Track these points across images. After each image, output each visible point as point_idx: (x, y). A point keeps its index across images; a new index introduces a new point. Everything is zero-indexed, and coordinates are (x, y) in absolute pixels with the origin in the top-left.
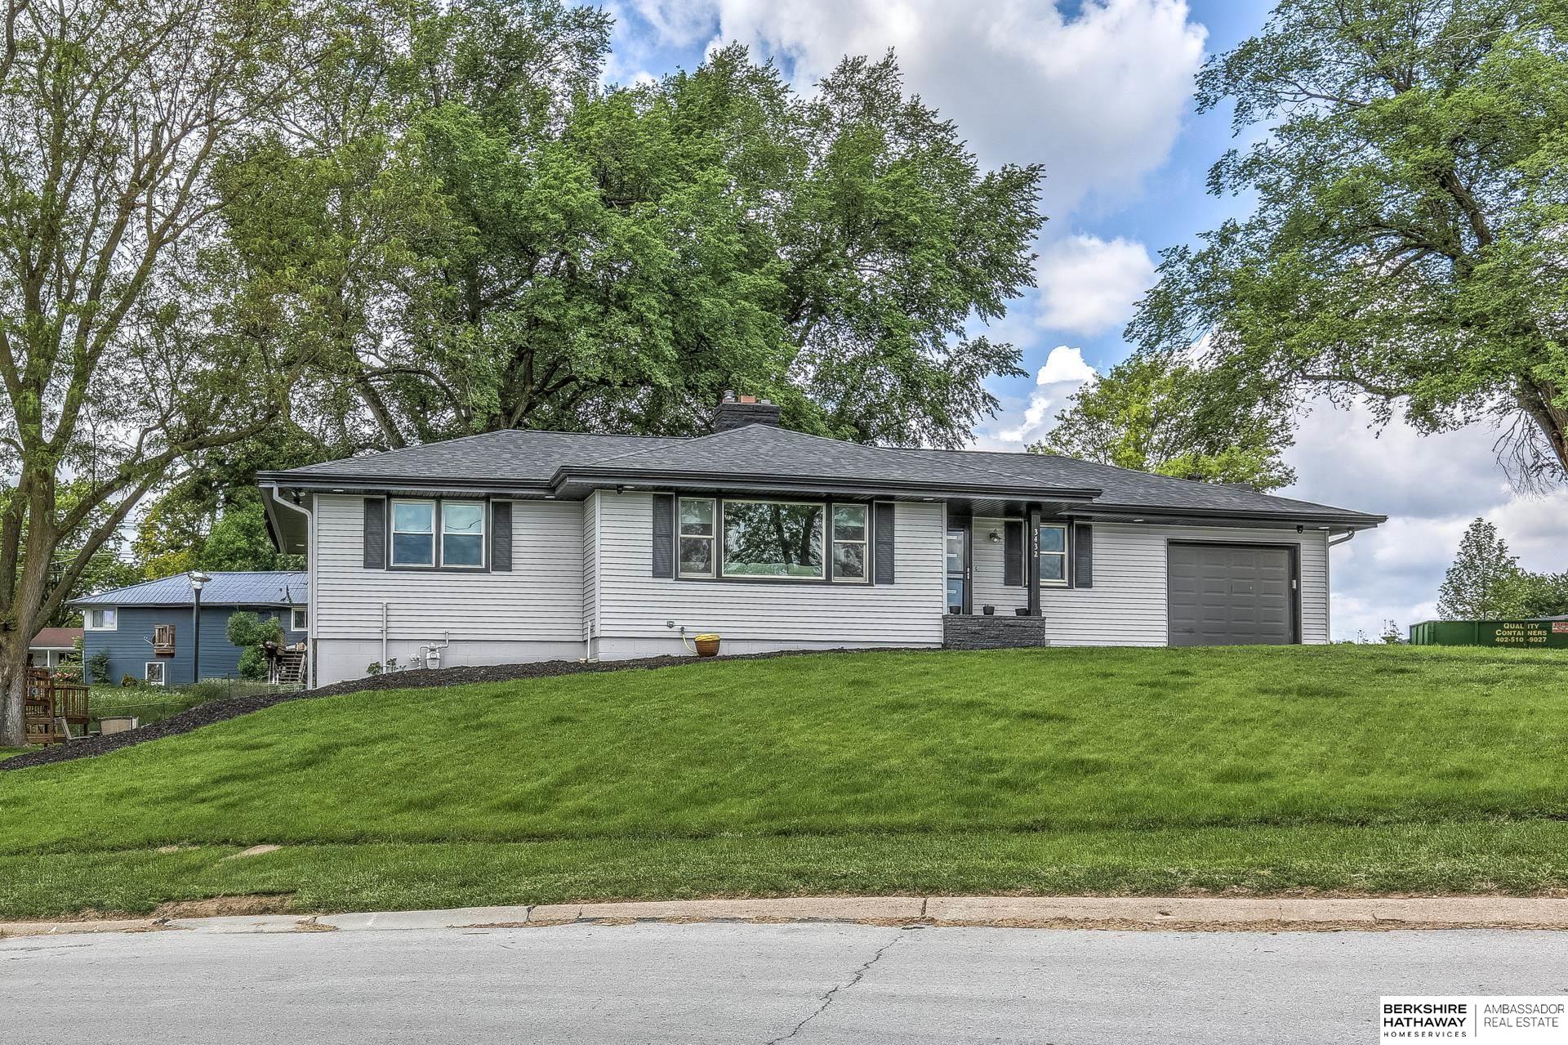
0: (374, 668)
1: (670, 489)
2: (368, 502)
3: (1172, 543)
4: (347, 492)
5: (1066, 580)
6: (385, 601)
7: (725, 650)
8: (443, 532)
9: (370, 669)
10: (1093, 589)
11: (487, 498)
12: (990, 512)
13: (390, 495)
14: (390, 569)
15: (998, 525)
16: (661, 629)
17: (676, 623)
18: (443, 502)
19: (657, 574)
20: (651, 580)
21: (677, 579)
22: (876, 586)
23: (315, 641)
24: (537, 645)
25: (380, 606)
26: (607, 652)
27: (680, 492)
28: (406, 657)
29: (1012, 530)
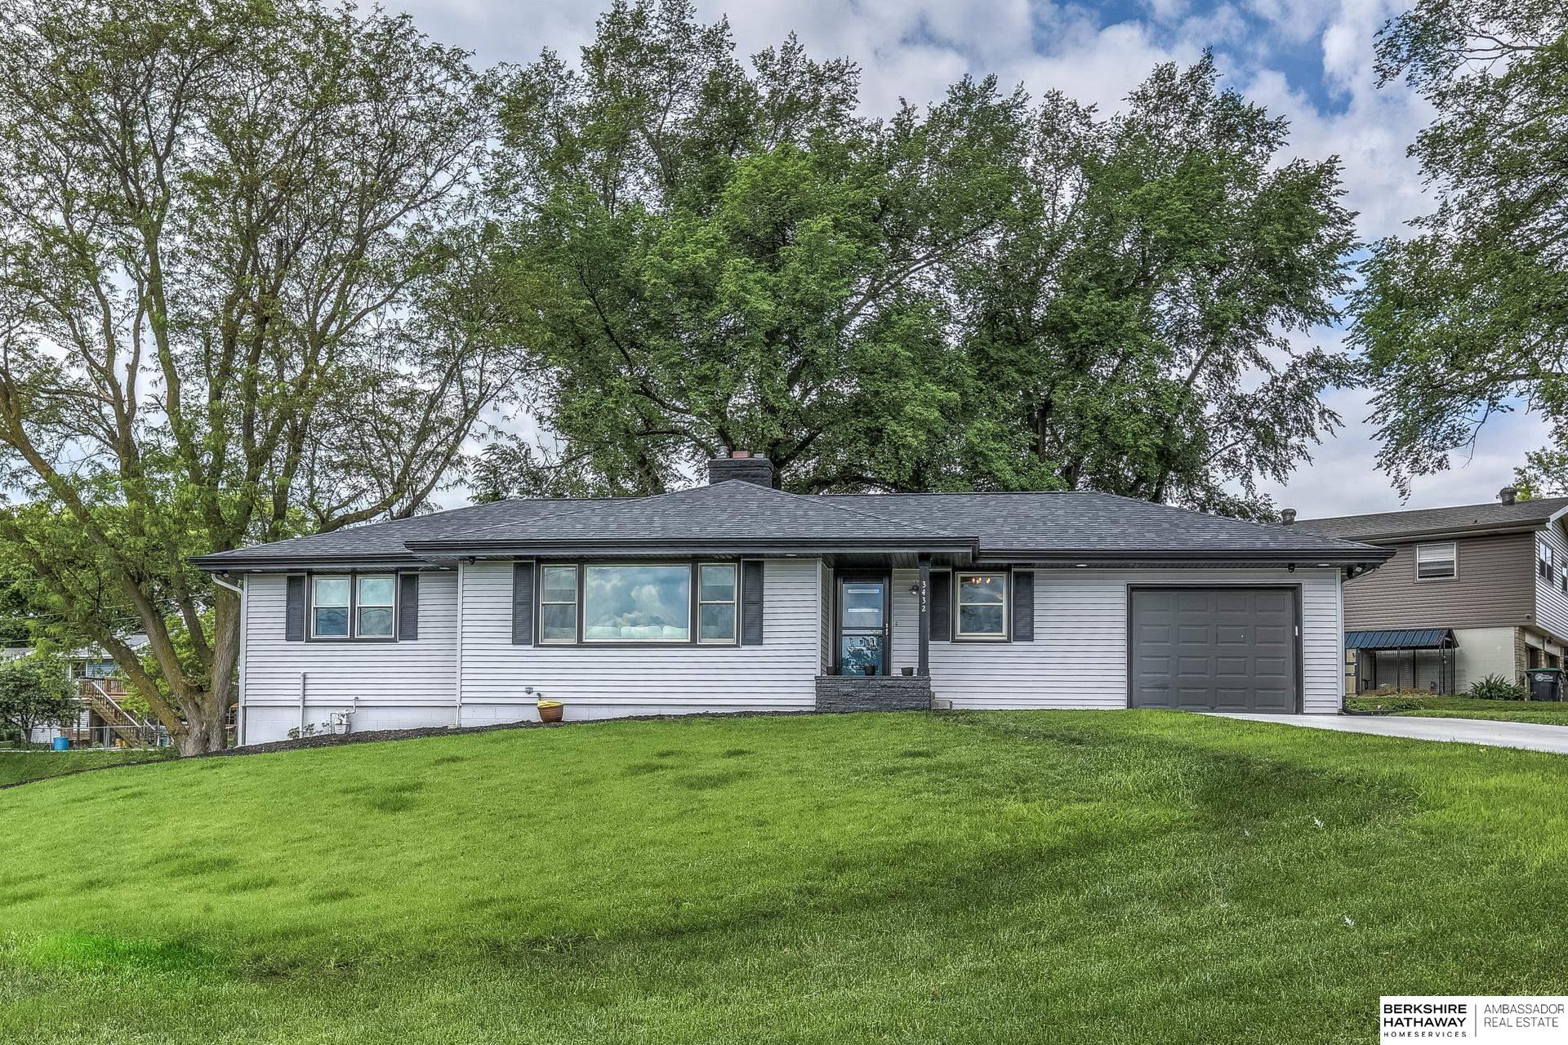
0: (294, 733)
1: (531, 557)
2: (291, 580)
3: (1133, 589)
4: (264, 572)
5: (1005, 632)
6: (303, 671)
7: (569, 715)
8: (358, 605)
9: (290, 734)
10: (1035, 642)
11: (396, 571)
12: (908, 563)
13: (310, 573)
14: (309, 640)
15: (920, 577)
16: (520, 695)
17: (535, 689)
18: (359, 578)
19: (516, 640)
20: (511, 647)
21: (537, 645)
22: (744, 648)
23: (245, 708)
24: (442, 710)
25: (299, 676)
26: (471, 718)
27: (541, 560)
28: (321, 721)
29: (939, 584)
